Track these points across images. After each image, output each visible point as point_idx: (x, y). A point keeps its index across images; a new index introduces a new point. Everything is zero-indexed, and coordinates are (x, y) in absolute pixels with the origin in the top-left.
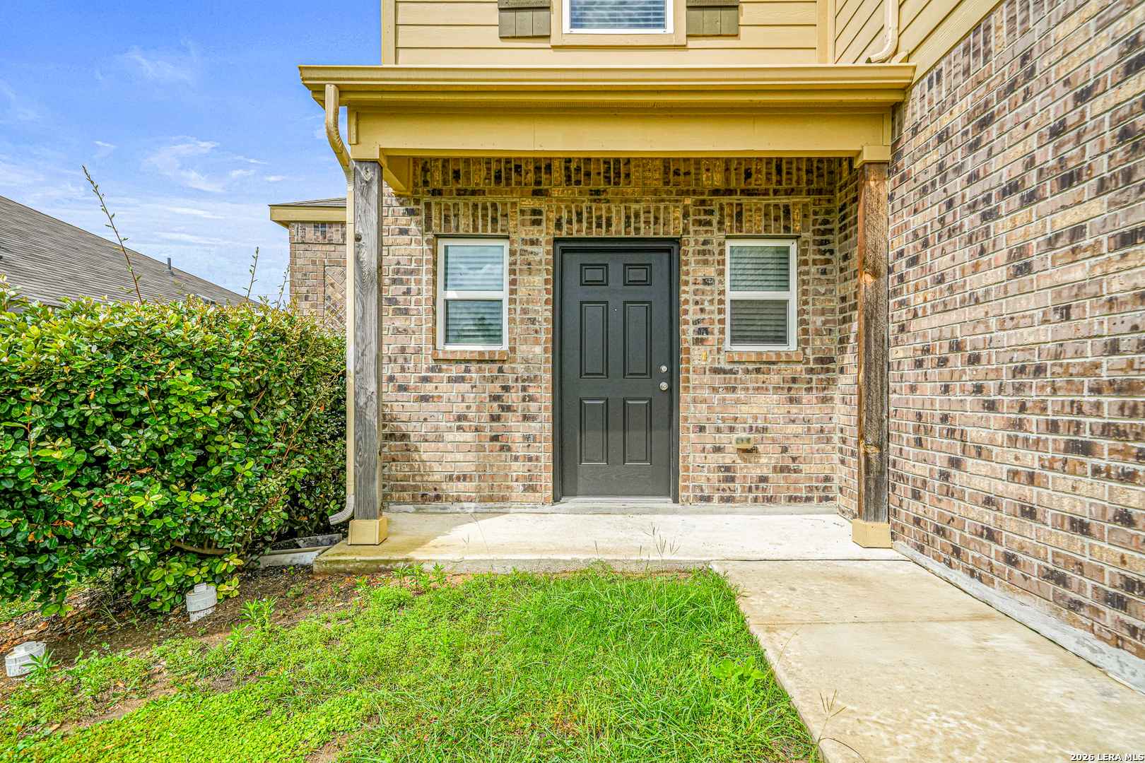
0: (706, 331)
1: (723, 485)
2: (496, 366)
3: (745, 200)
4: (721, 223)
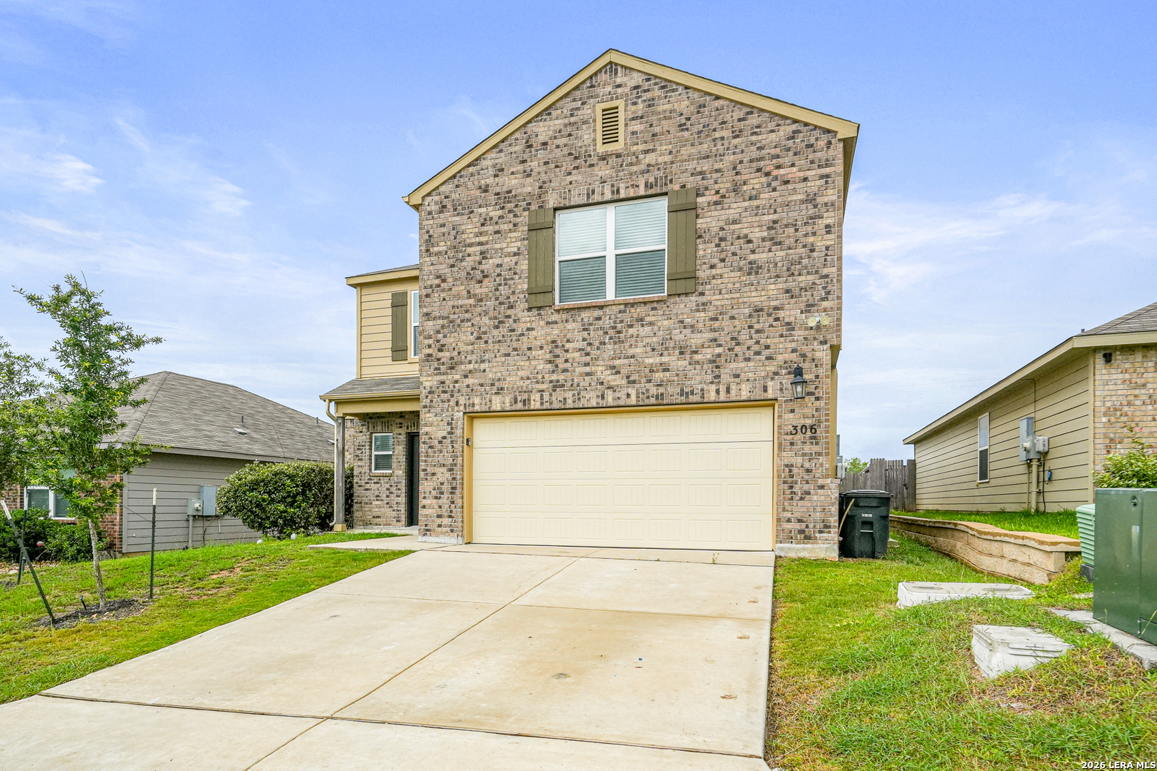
2: (388, 478)
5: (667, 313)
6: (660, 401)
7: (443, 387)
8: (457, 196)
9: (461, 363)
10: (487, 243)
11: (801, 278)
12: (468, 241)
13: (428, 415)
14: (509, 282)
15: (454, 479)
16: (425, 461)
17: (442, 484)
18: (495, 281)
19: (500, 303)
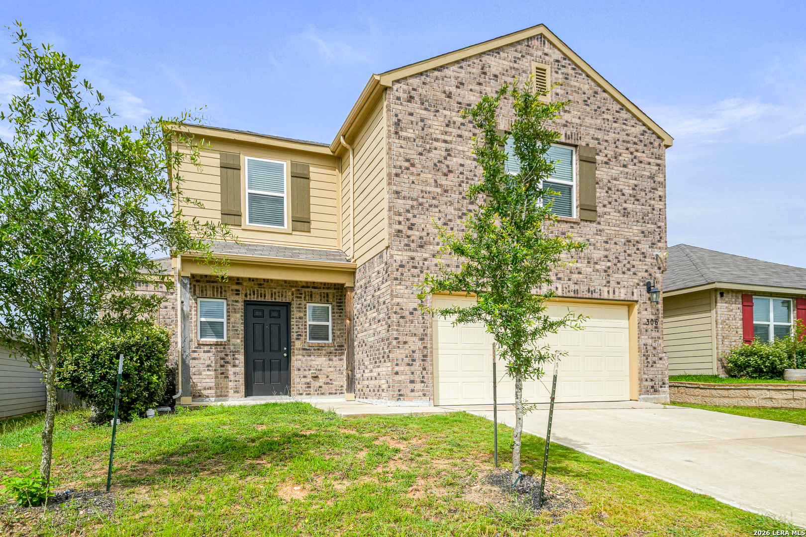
0: (300, 335)
1: (307, 389)
2: (222, 347)
3: (313, 290)
4: (305, 298)
5: (580, 232)
6: (576, 296)
7: (413, 262)
8: (425, 92)
9: (430, 244)
10: (451, 142)
11: (649, 226)
12: (434, 136)
13: (398, 287)
14: (470, 181)
15: (425, 347)
16: (397, 330)
17: (414, 352)
18: (458, 177)
19: (464, 198)
